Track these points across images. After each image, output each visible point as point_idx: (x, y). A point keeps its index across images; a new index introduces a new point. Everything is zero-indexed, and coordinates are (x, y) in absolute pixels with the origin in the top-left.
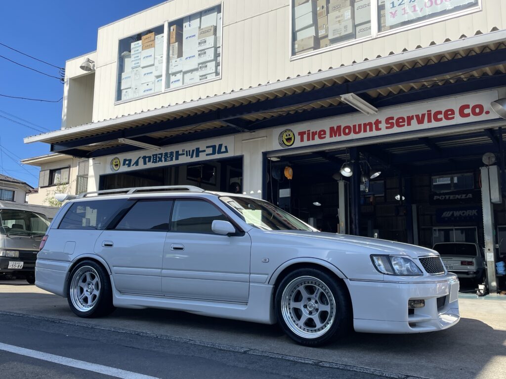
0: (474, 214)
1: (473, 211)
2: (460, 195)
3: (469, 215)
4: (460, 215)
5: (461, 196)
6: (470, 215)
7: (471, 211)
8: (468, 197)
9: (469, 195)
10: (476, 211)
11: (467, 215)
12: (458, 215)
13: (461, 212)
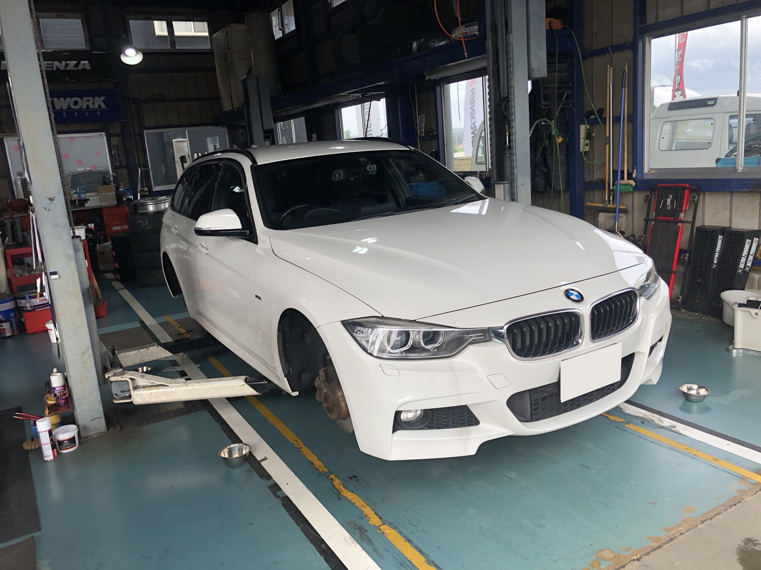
0: (99, 106)
1: (97, 98)
2: (64, 63)
3: (88, 106)
4: (69, 107)
5: (67, 65)
6: (91, 106)
7: (91, 99)
8: (80, 67)
9: (82, 62)
10: (103, 98)
11: (84, 107)
12: (65, 107)
13: (70, 101)
